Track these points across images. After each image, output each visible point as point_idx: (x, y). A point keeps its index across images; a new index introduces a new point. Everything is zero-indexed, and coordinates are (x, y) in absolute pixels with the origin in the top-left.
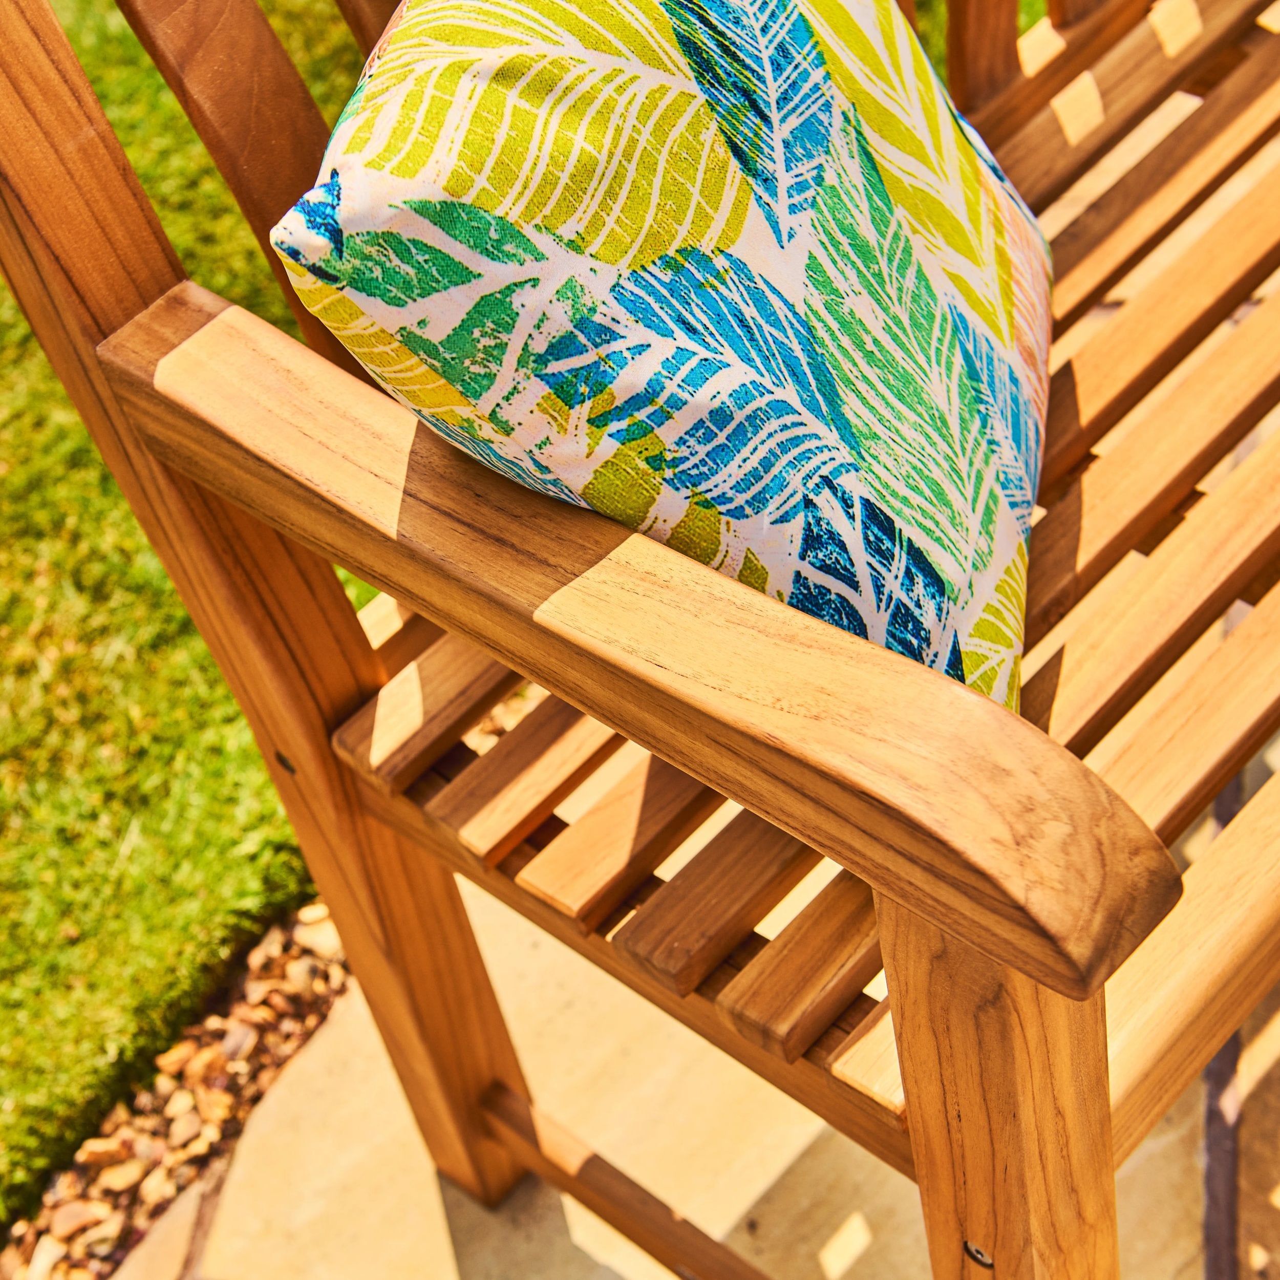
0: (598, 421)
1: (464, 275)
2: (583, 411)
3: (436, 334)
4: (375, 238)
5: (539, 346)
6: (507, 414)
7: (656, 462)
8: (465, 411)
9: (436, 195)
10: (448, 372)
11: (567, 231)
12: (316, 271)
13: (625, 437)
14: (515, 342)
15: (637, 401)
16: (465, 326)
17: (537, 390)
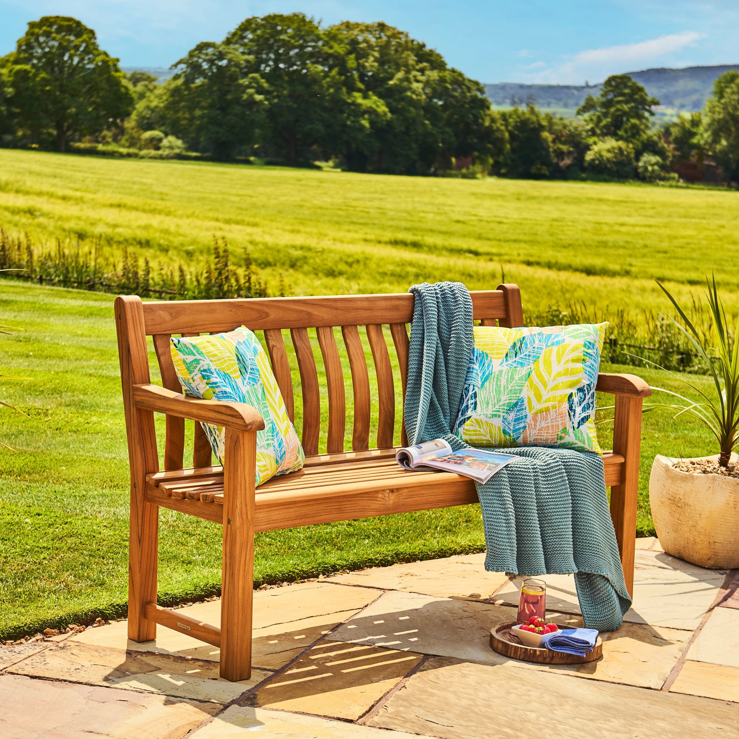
0: (207, 384)
1: (195, 355)
2: (205, 381)
3: (188, 361)
4: (184, 344)
5: (202, 369)
6: (195, 378)
7: (214, 393)
8: (189, 377)
9: (194, 344)
10: (188, 369)
11: (211, 359)
12: (175, 345)
13: (210, 387)
14: (199, 367)
15: (213, 383)
16: (192, 362)
17: (200, 375)
